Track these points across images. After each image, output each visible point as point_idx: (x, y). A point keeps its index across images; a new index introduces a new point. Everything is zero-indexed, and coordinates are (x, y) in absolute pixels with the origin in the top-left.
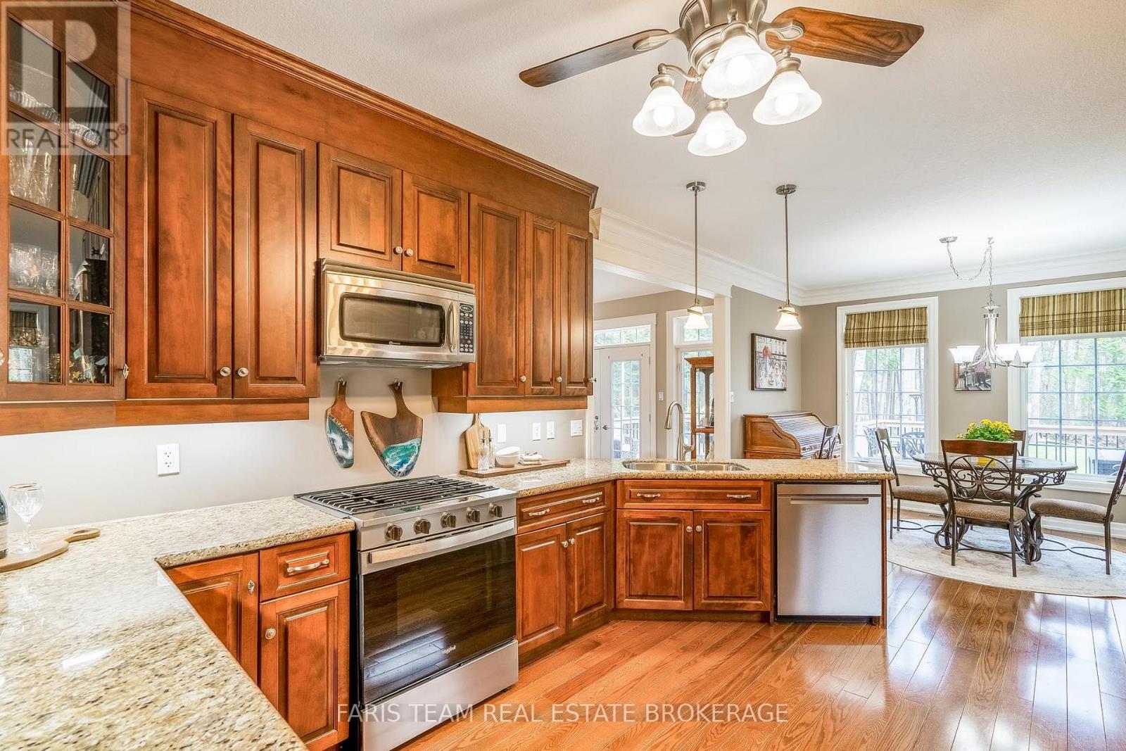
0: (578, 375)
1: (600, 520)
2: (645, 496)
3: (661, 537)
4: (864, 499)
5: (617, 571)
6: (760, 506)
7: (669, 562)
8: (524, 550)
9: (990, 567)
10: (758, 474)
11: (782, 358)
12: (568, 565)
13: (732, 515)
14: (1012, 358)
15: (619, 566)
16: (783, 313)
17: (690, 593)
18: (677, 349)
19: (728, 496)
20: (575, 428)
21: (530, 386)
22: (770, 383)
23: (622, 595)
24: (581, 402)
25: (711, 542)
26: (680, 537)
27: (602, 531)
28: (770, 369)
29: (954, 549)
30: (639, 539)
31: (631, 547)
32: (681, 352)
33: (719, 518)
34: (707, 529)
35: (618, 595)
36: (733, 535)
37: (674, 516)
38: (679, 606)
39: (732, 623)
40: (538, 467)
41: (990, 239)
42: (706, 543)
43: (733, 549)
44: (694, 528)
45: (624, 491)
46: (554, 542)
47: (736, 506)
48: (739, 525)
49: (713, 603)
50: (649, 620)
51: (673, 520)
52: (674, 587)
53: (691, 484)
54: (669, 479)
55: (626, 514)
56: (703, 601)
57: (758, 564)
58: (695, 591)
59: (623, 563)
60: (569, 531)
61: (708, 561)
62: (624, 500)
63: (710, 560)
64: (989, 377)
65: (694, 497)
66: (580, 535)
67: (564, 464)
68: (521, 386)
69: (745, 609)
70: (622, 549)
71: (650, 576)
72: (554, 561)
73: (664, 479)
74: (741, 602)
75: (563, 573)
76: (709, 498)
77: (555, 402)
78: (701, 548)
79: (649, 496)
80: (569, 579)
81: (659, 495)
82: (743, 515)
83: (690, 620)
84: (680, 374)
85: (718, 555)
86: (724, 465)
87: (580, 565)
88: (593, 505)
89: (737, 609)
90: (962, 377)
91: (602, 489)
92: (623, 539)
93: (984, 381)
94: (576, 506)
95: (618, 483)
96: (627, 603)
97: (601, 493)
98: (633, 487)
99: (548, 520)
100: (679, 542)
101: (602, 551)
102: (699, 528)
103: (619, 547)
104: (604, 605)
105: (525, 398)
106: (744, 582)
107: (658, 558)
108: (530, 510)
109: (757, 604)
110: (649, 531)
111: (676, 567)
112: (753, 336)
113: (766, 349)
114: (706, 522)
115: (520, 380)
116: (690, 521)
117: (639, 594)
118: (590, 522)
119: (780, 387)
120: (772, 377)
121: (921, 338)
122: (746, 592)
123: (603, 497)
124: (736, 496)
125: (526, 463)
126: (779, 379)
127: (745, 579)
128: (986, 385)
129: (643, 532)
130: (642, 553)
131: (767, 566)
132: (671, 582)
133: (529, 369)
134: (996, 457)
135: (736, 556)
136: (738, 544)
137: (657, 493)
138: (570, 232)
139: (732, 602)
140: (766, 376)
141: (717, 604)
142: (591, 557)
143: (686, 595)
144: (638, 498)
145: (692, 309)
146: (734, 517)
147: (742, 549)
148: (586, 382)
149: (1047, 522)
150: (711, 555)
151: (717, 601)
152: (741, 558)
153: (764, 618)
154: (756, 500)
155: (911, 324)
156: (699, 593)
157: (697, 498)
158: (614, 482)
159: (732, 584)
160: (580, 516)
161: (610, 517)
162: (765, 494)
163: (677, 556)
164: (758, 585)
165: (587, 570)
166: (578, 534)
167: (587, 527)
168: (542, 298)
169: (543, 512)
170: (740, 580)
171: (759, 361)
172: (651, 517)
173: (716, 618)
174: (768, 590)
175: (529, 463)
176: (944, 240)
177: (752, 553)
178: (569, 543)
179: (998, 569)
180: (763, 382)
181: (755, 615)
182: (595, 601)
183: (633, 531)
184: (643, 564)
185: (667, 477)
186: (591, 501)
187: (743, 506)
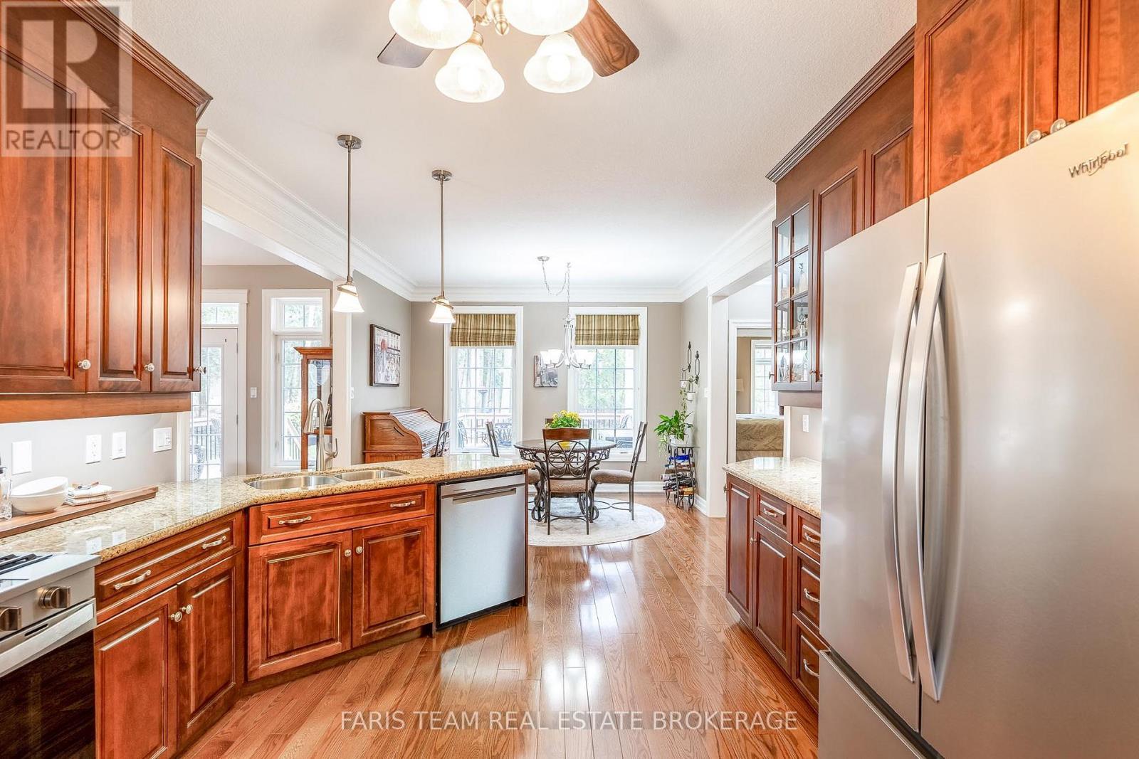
0: (179, 361)
1: (226, 567)
2: (290, 522)
3: (312, 570)
4: (512, 490)
5: (249, 629)
6: (423, 511)
7: (322, 600)
8: (104, 649)
9: (571, 530)
10: (423, 477)
11: (396, 352)
12: (181, 647)
13: (395, 527)
14: (583, 362)
15: (253, 622)
16: (438, 305)
17: (348, 628)
18: (276, 336)
19: (392, 506)
20: (160, 438)
21: (96, 377)
22: (387, 378)
23: (256, 662)
24: (181, 401)
25: (373, 563)
26: (335, 565)
27: (229, 581)
28: (387, 364)
29: (548, 520)
30: (282, 579)
31: (271, 593)
32: (281, 340)
33: (382, 532)
34: (368, 550)
35: (250, 663)
36: (396, 549)
37: (330, 541)
38: (334, 649)
39: (393, 649)
40: (104, 505)
41: (569, 264)
42: (367, 565)
43: (396, 565)
44: (353, 550)
45: (260, 519)
46: (157, 619)
47: (398, 516)
48: (403, 536)
49: (375, 633)
50: (293, 681)
51: (329, 545)
52: (328, 629)
53: (349, 498)
54: (323, 496)
55: (262, 551)
56: (363, 634)
57: (421, 575)
58: (354, 626)
59: (258, 617)
60: (182, 596)
61: (369, 587)
62: (260, 532)
63: (372, 583)
64: (556, 376)
65: (353, 513)
66: (199, 597)
67: (151, 495)
68: (80, 377)
69: (408, 629)
70: (257, 598)
71: (296, 624)
72: (158, 648)
73: (316, 497)
74: (405, 621)
75: (172, 662)
76: (370, 512)
77: (139, 402)
78: (361, 572)
79: (295, 521)
80: (183, 666)
81: (310, 518)
82: (407, 524)
83: (345, 662)
84: (279, 367)
85: (380, 576)
86: (374, 471)
87: (199, 639)
88: (216, 549)
89: (401, 631)
90: (539, 375)
91: (230, 524)
92: (258, 586)
93: (553, 379)
94: (192, 555)
95: (252, 512)
96: (264, 668)
97: (228, 529)
98: (272, 512)
99: (147, 589)
100: (335, 571)
101: (229, 610)
102: (359, 550)
103: (252, 597)
104: (233, 683)
105: (86, 396)
106: (407, 598)
107: (308, 597)
108: (116, 580)
109: (420, 619)
110: (295, 567)
111: (331, 602)
112: (372, 327)
113: (383, 342)
114: (367, 540)
115: (76, 366)
116: (348, 543)
117: (282, 651)
118: (214, 574)
119: (394, 382)
120: (388, 372)
121: (511, 341)
122: (410, 609)
123: (230, 535)
124: (400, 505)
125: (78, 502)
126: (394, 375)
127: (408, 594)
128: (555, 383)
129: (286, 570)
130: (285, 597)
131: (430, 576)
132: (325, 624)
133: (96, 349)
134: (578, 441)
135: (401, 571)
136: (402, 558)
137: (306, 516)
138: (167, 146)
139: (394, 625)
140: (383, 371)
141: (379, 632)
142: (215, 623)
143: (343, 633)
144: (281, 527)
145: (343, 287)
146: (398, 528)
147: (406, 563)
148: (191, 371)
149: (601, 488)
150: (372, 578)
151: (379, 630)
152: (405, 573)
153: (426, 631)
154: (420, 506)
155: (504, 328)
156: (358, 626)
157: (358, 513)
158: (246, 511)
159: (395, 604)
160: (198, 569)
161: (240, 560)
162: (430, 498)
163: (332, 590)
164: (421, 598)
165: (209, 643)
166: (194, 597)
167: (208, 583)
168: (120, 237)
169: (141, 578)
170: (403, 596)
171: (377, 354)
172: (299, 547)
173: (375, 649)
174: (431, 600)
175: (87, 501)
176: (540, 258)
177: (416, 564)
178: (184, 613)
179: (577, 531)
180: (380, 378)
181: (417, 631)
182: (220, 684)
183: (273, 572)
184: (287, 611)
185: (320, 494)
186: (214, 544)
187: (407, 514)
